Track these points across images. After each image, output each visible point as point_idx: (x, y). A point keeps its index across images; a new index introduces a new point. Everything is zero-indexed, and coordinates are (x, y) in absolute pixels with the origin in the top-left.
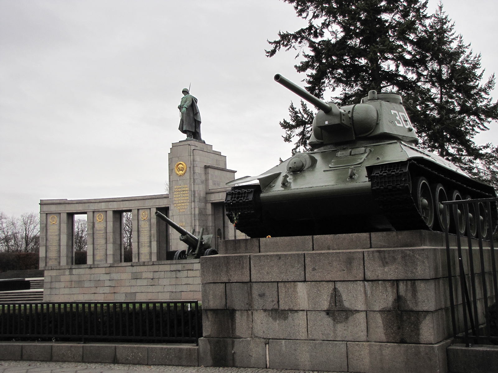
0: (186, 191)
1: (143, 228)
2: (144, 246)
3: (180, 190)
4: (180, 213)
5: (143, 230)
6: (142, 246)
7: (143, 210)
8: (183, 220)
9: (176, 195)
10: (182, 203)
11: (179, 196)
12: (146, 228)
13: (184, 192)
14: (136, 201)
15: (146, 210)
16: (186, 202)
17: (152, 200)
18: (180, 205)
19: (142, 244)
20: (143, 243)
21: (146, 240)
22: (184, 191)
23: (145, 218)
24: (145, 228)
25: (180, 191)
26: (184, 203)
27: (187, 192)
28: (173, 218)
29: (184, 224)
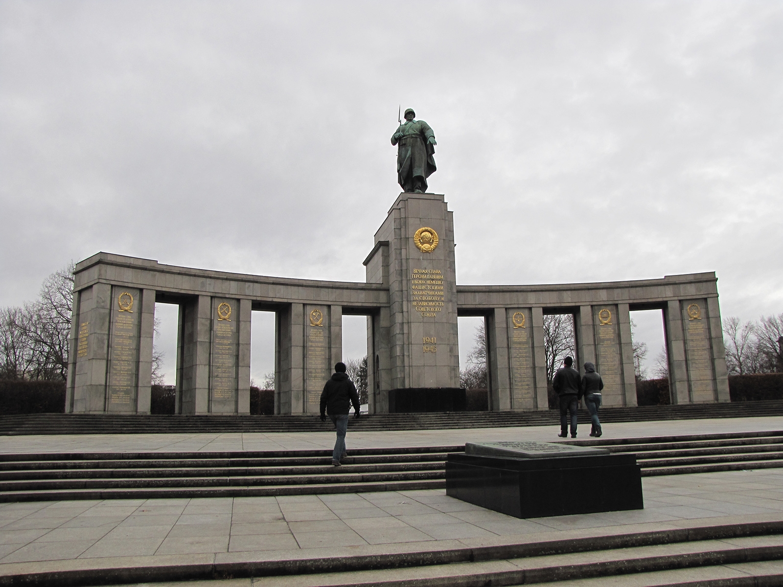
0: (437, 280)
1: (312, 342)
2: (315, 377)
3: (424, 277)
4: (425, 321)
5: (311, 346)
6: (312, 377)
7: (314, 308)
8: (432, 332)
9: (415, 285)
10: (429, 301)
11: (424, 287)
12: (320, 342)
13: (434, 282)
14: (300, 288)
15: (319, 307)
16: (437, 301)
17: (334, 290)
18: (425, 304)
19: (311, 372)
20: (313, 371)
21: (320, 366)
22: (433, 280)
23: (318, 323)
24: (316, 342)
25: (426, 280)
26: (433, 301)
27: (439, 282)
28: (409, 328)
29: (434, 339)
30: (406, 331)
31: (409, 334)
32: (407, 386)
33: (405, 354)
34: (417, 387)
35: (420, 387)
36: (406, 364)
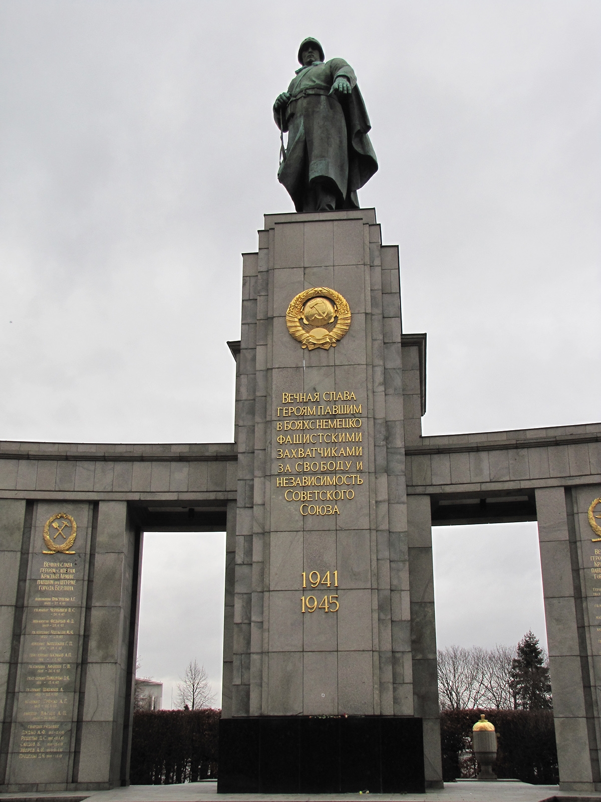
0: (345, 416)
1: (43, 594)
2: (44, 684)
3: (310, 410)
4: (309, 526)
5: (42, 606)
6: (33, 684)
7: (56, 509)
8: (329, 557)
9: (286, 432)
10: (323, 473)
11: (308, 438)
12: (65, 594)
13: (336, 423)
14: (23, 463)
15: (70, 507)
16: (344, 472)
17: (110, 465)
18: (311, 480)
19: (33, 673)
20: (40, 668)
21: (58, 656)
22: (334, 417)
23: (63, 546)
24: (56, 594)
25: (313, 418)
26: (335, 472)
27: (351, 423)
28: (266, 546)
29: (332, 577)
30: (257, 557)
31: (264, 564)
32: (254, 711)
33: (253, 618)
34: (281, 714)
35: (289, 714)
36: (255, 647)
